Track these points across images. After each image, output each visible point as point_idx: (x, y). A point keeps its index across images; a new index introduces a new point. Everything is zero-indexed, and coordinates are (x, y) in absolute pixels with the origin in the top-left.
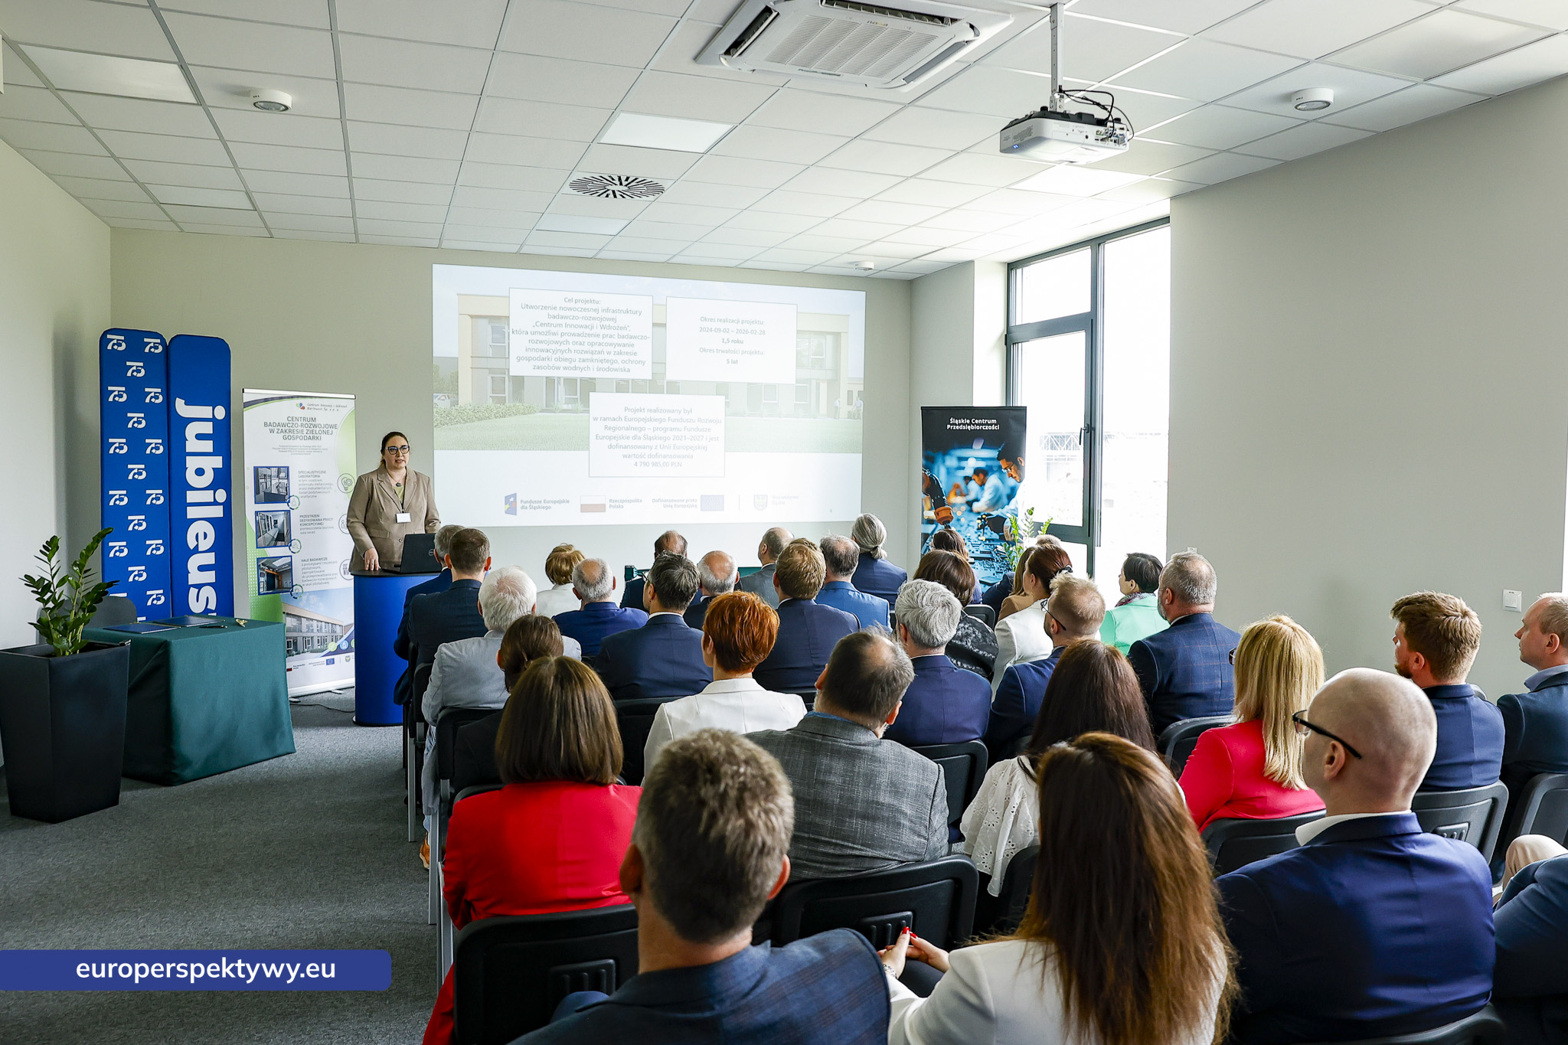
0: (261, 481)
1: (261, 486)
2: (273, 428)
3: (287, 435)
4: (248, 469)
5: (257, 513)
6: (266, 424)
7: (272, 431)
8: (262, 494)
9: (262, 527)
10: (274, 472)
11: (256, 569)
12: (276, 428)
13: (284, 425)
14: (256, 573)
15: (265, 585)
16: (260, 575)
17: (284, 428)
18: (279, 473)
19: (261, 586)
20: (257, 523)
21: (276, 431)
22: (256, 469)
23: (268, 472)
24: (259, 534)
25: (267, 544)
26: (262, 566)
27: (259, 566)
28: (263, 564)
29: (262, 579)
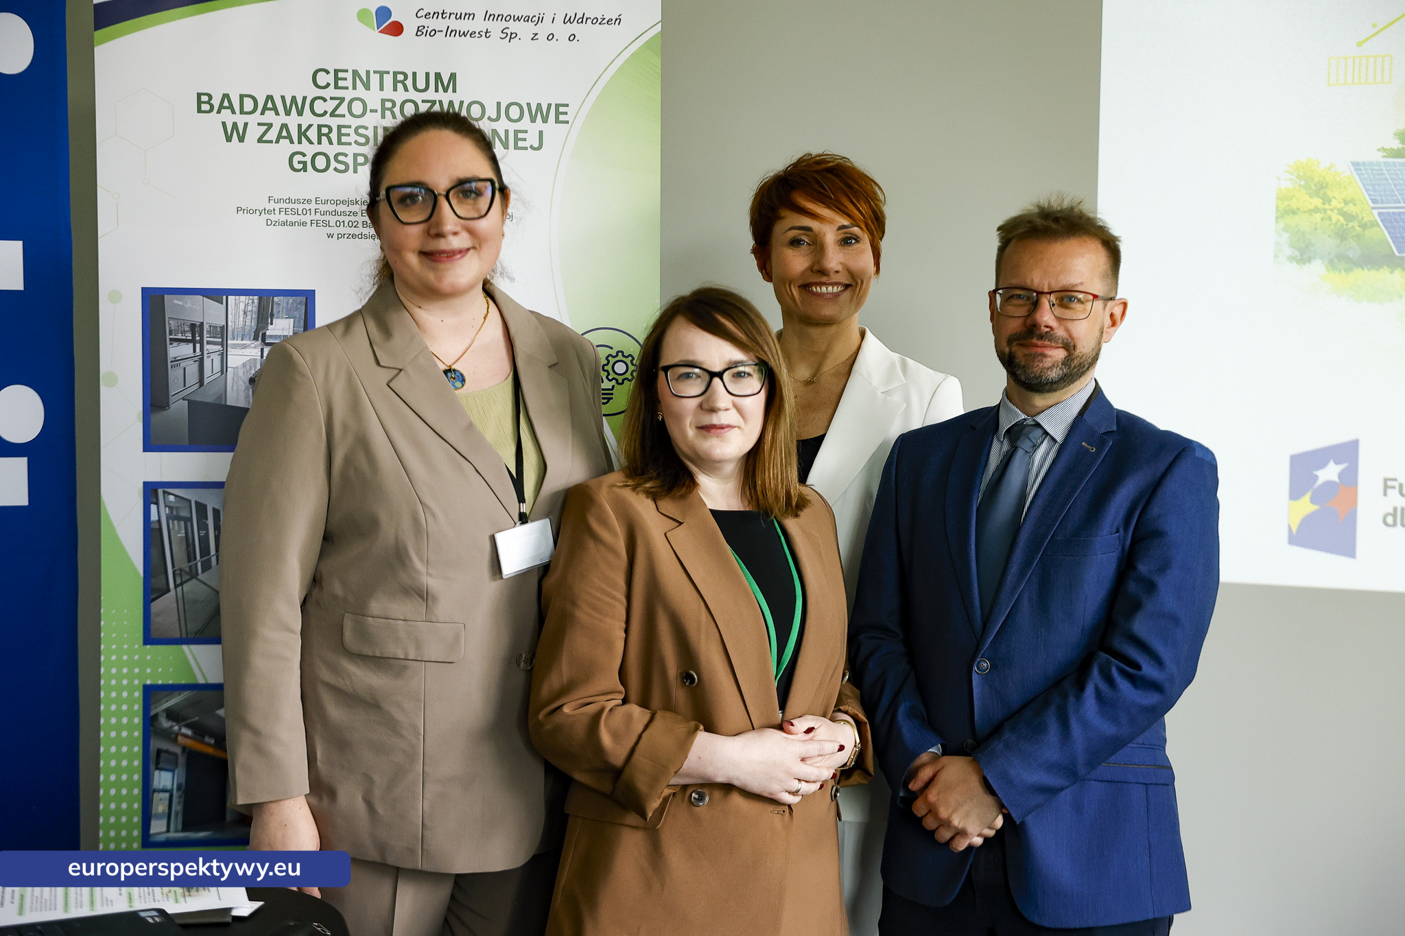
0: (175, 351)
1: (174, 375)
2: (240, 120)
3: (310, 150)
4: (116, 297)
5: (151, 491)
6: (203, 103)
7: (234, 133)
8: (178, 407)
9: (173, 553)
10: (240, 312)
11: (138, 734)
12: (257, 117)
13: (294, 106)
14: (137, 749)
15: (177, 807)
16: (152, 761)
17: (293, 121)
18: (264, 316)
19: (160, 806)
20: (152, 534)
21: (254, 132)
22: (154, 300)
23: (211, 314)
24: (158, 582)
25: (192, 627)
26: (165, 723)
27: (150, 722)
28: (171, 714)
29: (164, 779)
